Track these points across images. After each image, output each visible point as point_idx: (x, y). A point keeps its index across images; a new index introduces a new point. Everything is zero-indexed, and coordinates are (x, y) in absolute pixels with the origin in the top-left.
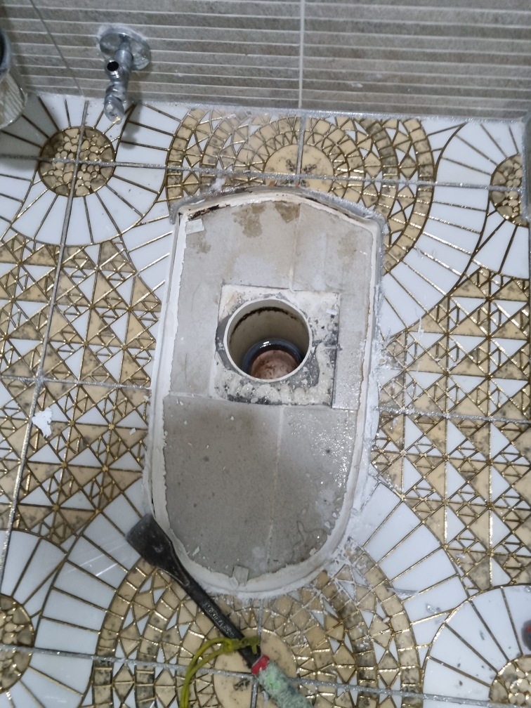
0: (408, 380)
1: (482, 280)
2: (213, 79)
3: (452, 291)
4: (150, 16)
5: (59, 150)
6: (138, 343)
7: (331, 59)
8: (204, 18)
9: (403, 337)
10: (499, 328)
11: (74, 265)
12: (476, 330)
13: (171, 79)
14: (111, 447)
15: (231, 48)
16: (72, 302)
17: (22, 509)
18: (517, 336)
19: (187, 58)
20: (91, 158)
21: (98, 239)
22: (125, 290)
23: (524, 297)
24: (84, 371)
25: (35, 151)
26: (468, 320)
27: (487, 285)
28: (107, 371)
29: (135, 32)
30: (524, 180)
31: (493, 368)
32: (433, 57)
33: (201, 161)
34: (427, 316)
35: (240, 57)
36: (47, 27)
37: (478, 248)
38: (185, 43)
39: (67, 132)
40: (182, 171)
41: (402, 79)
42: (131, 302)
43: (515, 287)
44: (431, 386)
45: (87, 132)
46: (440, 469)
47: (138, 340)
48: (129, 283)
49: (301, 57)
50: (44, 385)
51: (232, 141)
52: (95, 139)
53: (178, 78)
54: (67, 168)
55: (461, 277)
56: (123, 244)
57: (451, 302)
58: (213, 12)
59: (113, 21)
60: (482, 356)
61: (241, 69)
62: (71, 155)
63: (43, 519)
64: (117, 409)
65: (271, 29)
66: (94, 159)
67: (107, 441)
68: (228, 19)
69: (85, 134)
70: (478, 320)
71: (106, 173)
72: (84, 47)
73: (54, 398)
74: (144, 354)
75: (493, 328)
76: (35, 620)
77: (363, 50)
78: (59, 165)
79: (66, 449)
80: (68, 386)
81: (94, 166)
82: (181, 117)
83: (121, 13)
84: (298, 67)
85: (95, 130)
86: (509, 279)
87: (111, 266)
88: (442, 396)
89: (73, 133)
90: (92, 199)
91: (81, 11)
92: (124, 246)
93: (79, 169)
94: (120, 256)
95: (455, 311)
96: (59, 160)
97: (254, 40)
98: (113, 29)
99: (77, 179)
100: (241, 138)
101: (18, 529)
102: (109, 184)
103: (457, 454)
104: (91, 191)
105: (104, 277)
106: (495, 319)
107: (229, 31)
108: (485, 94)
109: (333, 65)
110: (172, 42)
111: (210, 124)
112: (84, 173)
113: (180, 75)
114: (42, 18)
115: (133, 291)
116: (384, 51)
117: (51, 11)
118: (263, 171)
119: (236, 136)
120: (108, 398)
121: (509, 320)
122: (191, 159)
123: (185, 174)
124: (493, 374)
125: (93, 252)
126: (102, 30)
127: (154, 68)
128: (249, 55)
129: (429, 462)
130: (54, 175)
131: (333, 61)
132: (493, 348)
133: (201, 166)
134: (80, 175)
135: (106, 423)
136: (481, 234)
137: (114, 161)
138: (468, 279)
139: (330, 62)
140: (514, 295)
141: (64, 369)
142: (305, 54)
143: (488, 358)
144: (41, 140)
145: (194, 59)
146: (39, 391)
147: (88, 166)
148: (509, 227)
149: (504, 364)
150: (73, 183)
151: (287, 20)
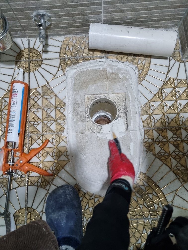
0: (152, 118)
1: (171, 82)
2: (72, 26)
3: (162, 87)
4: (51, 7)
5: (22, 57)
6: (60, 118)
7: (113, 14)
8: (70, 5)
9: (148, 104)
10: (179, 97)
11: (34, 95)
12: (172, 99)
13: (58, 28)
14: (57, 153)
15: (79, 14)
16: (35, 107)
17: (30, 178)
18: (185, 99)
19: (63, 20)
20: (33, 58)
21: (41, 85)
22: (53, 101)
23: (185, 86)
24: (43, 130)
25: (14, 58)
26: (169, 96)
27: (173, 83)
28: (51, 129)
29: (46, 13)
30: (180, 47)
31: (179, 110)
32: (147, 9)
33: (71, 55)
34: (155, 96)
35: (82, 17)
36: (15, 15)
37: (168, 72)
38: (63, 14)
39: (24, 51)
40: (65, 59)
41: (137, 18)
42: (55, 105)
43: (182, 83)
44: (160, 119)
45: (31, 49)
46: (167, 145)
47: (60, 117)
48: (54, 99)
49: (103, 14)
50: (30, 137)
51: (81, 47)
52: (34, 52)
53: (61, 27)
54: (26, 63)
55: (164, 82)
56: (49, 86)
57: (162, 90)
58: (73, 3)
59: (38, 10)
60: (175, 107)
61: (82, 21)
62: (27, 58)
63: (38, 181)
64: (56, 141)
65: (92, 6)
66: (35, 58)
67: (55, 152)
68: (78, 4)
69: (30, 51)
70: (172, 95)
71: (40, 63)
72: (28, 20)
73: (34, 140)
74: (63, 122)
75: (177, 97)
76: (41, 214)
77: (123, 9)
78: (23, 62)
79: (41, 157)
80: (39, 136)
81: (35, 61)
82: (62, 41)
83: (41, 6)
84: (101, 18)
85: (33, 49)
86: (180, 80)
87: (46, 94)
88: (164, 122)
89: (26, 51)
90: (36, 72)
91: (27, 7)
92: (50, 87)
93: (30, 63)
94: (49, 90)
95: (164, 93)
96: (23, 60)
97: (87, 11)
98: (38, 13)
99: (30, 66)
100: (84, 45)
101: (30, 185)
102: (41, 66)
103: (172, 140)
104: (36, 70)
105: (44, 98)
106: (177, 94)
107: (78, 9)
108: (164, 20)
109: (113, 16)
110: (58, 15)
111: (73, 42)
112: (32, 64)
113: (61, 26)
114: (14, 12)
115: (55, 101)
116: (130, 9)
117: (17, 9)
118: (93, 55)
119: (82, 45)
120: (53, 138)
121: (182, 94)
122: (68, 54)
123: (67, 60)
124: (180, 112)
125: (40, 90)
126: (34, 13)
127: (52, 24)
128: (85, 16)
129: (163, 143)
130: (22, 66)
131: (113, 15)
132: (178, 104)
133: (72, 56)
134: (31, 64)
135: (54, 146)
136: (169, 67)
137: (42, 58)
138: (167, 82)
139: (112, 15)
140: (183, 85)
141: (36, 130)
142: (104, 13)
143: (177, 107)
144: (16, 54)
145: (66, 20)
146: (29, 139)
147: (33, 61)
148: (178, 63)
149: (182, 108)
150: (29, 68)
151: (98, 2)
